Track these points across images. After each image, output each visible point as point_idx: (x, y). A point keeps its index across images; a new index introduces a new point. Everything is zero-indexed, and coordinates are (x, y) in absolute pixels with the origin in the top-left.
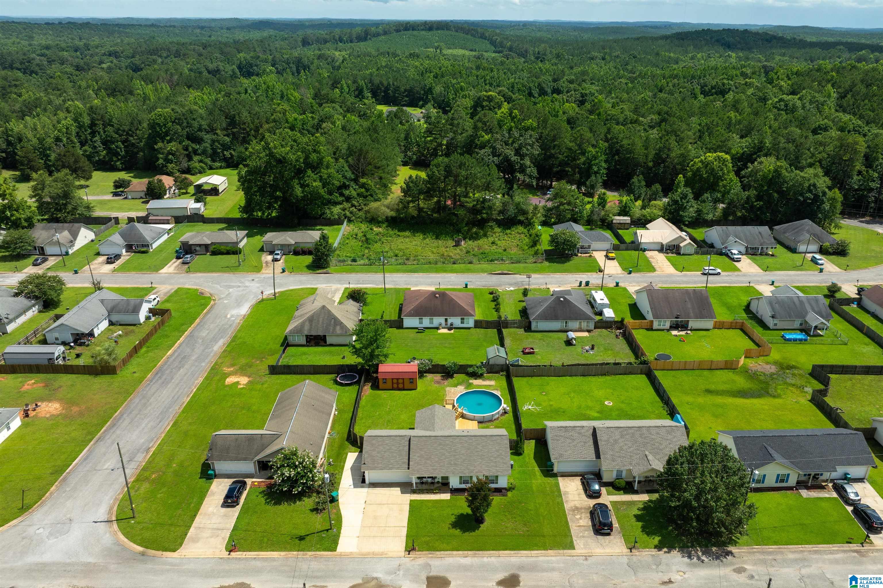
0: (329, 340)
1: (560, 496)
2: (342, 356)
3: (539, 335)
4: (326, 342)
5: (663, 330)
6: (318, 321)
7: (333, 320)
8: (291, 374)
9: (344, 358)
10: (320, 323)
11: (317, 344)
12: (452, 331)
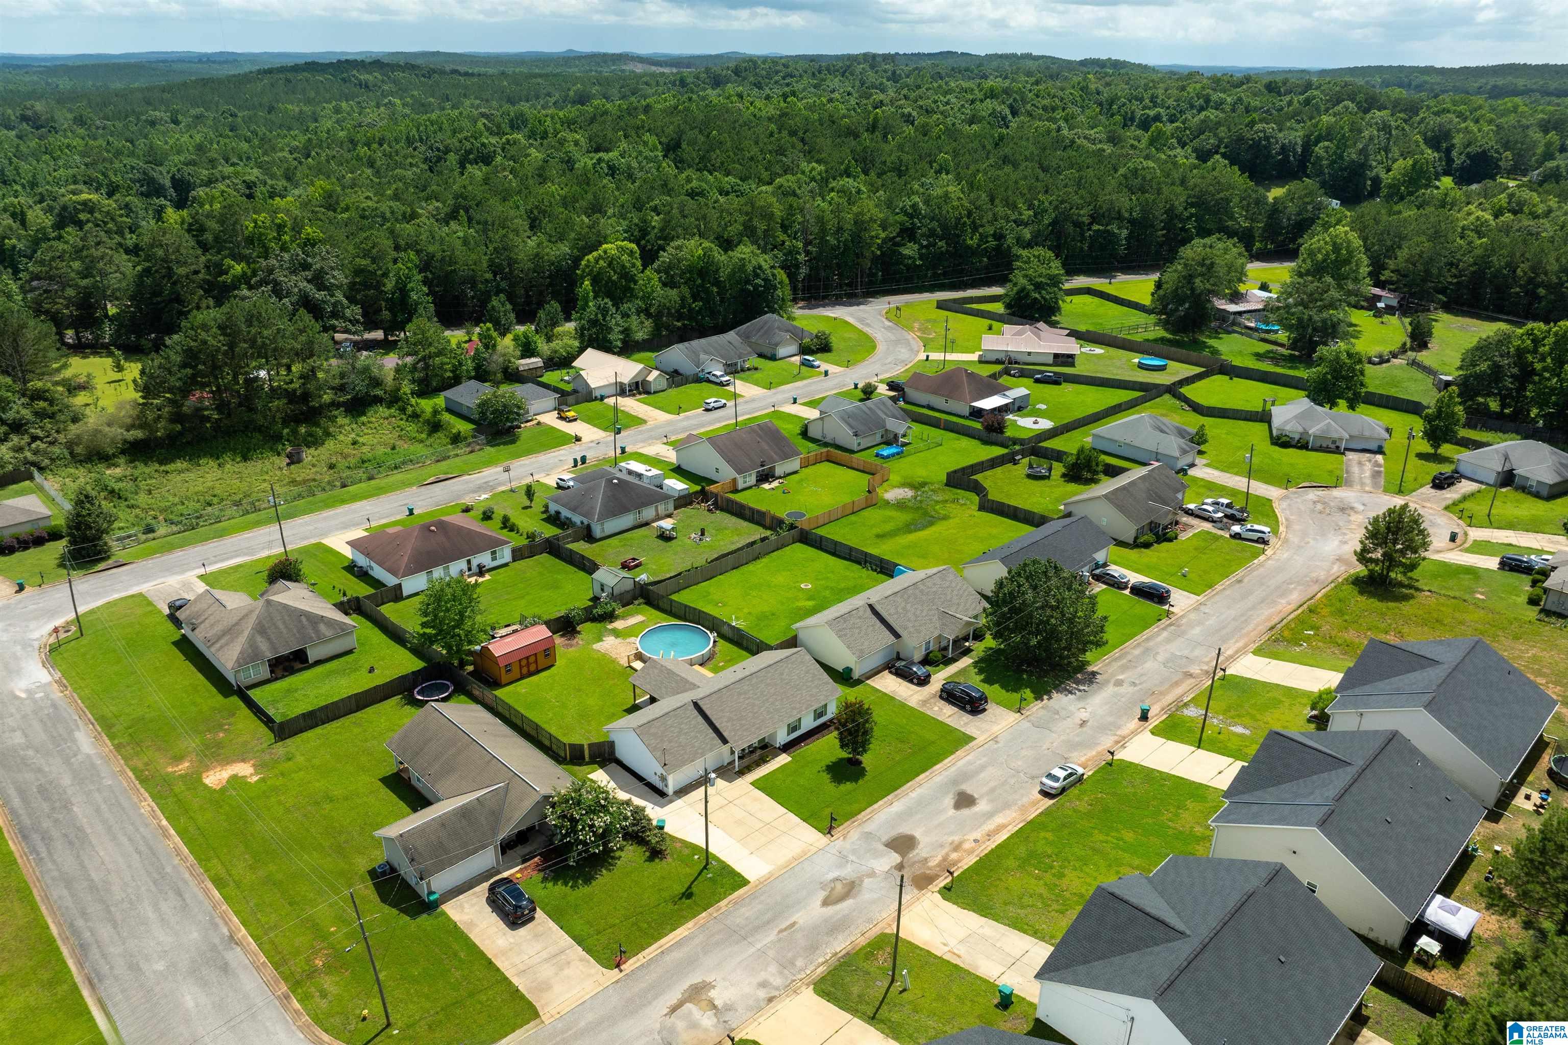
0: (312, 656)
3: (614, 541)
4: (306, 660)
5: (750, 487)
6: (277, 628)
9: (371, 670)
11: (291, 671)
12: (487, 577)
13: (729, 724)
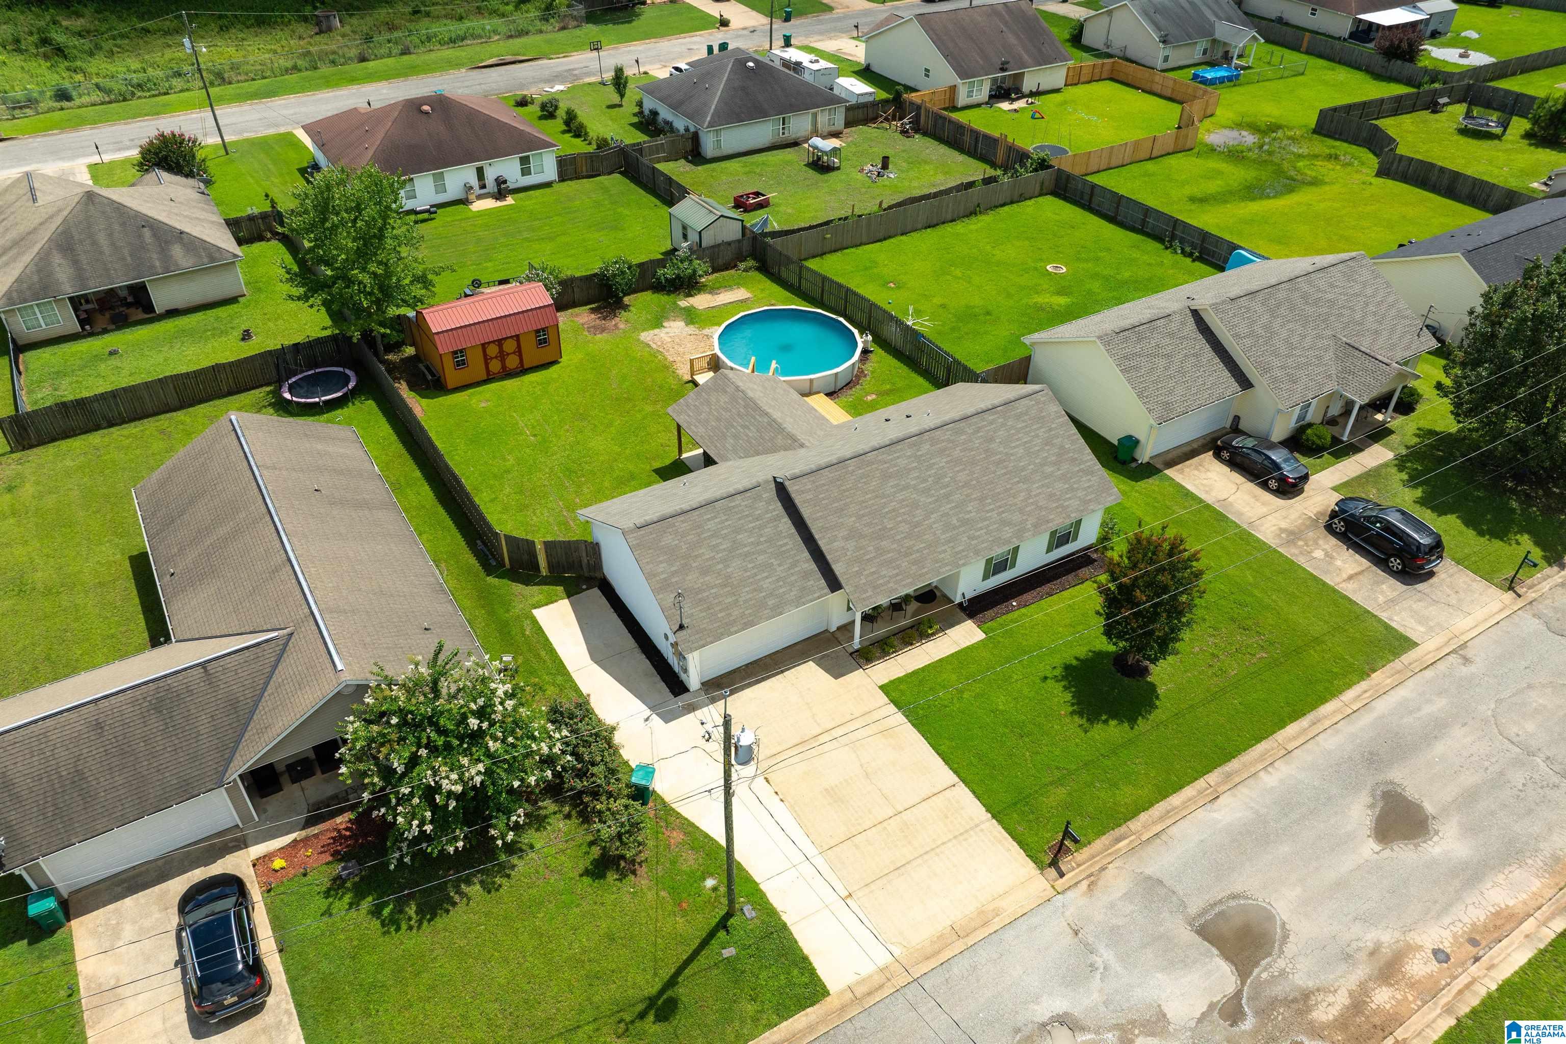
0: (161, 298)
1: (1221, 518)
2: (238, 334)
4: (149, 307)
5: (978, 105)
6: (94, 243)
7: (147, 233)
8: (97, 428)
9: (246, 336)
10: (107, 250)
11: (121, 322)
12: (510, 200)
13: (851, 545)
